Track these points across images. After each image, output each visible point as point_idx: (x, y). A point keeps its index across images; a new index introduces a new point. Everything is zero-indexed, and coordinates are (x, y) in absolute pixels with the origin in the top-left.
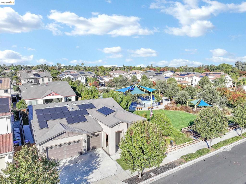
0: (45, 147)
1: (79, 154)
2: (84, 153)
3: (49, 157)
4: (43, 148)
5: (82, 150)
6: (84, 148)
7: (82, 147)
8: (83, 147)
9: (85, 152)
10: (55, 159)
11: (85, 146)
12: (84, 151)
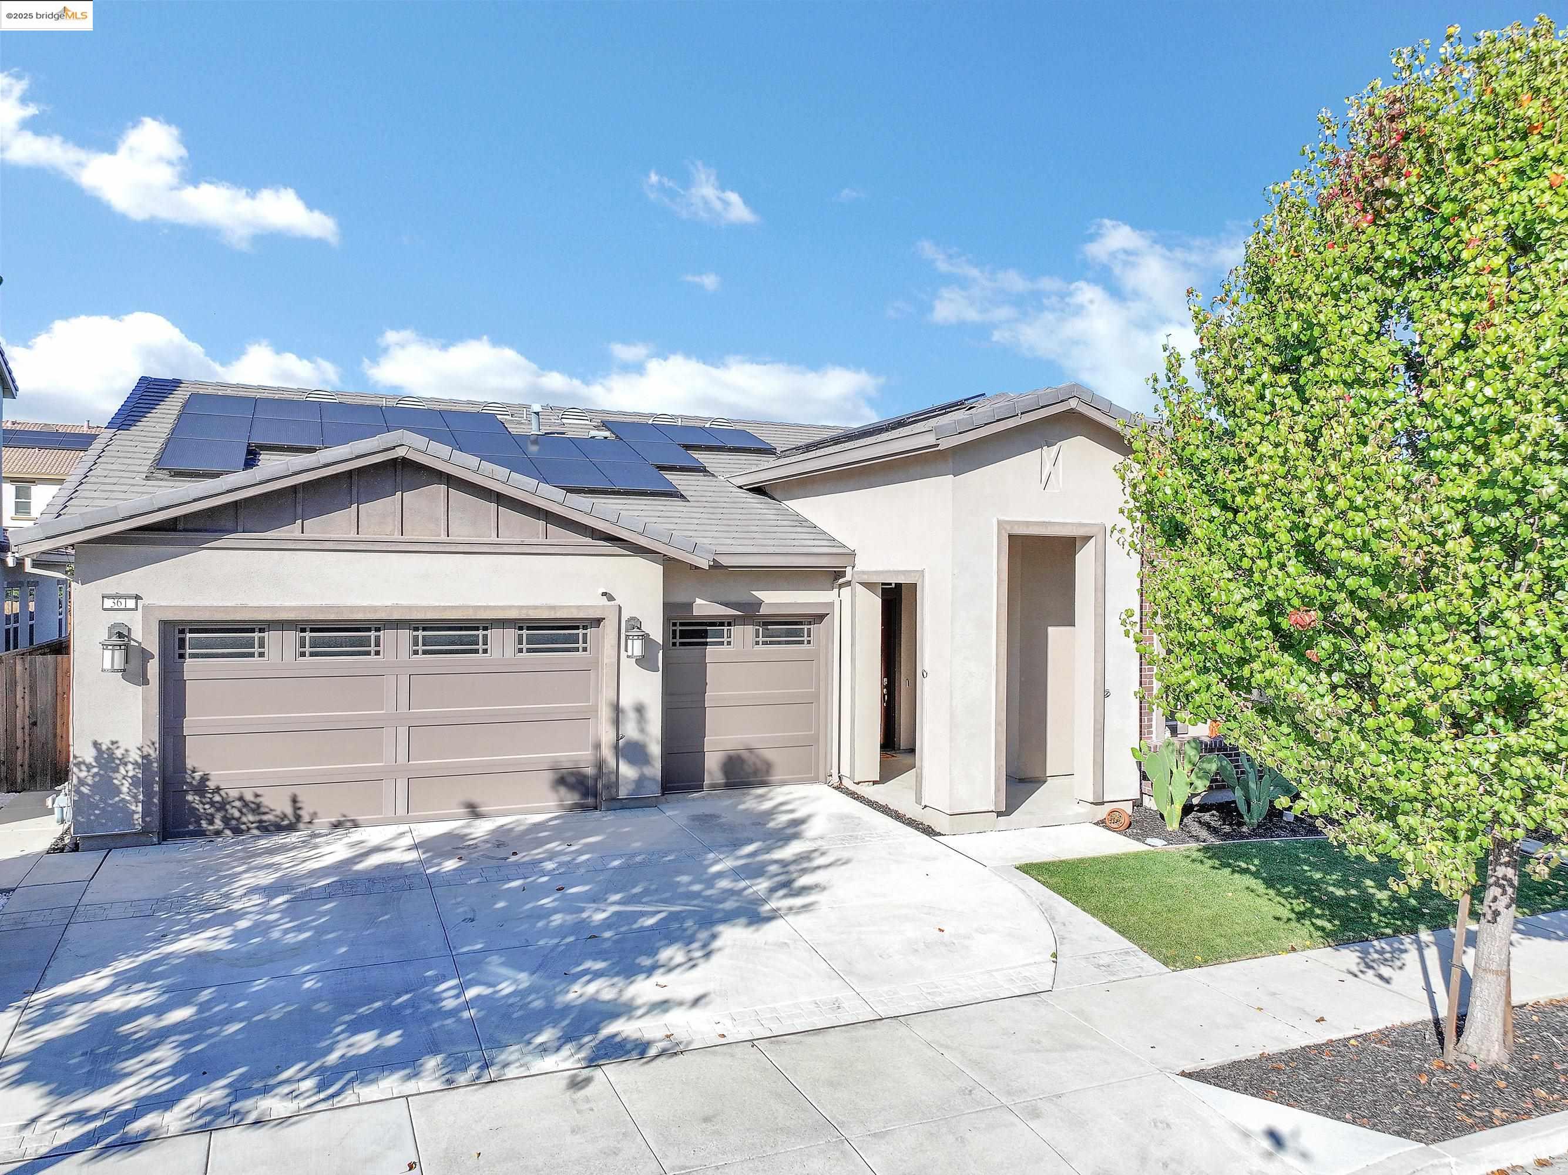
0: (139, 613)
1: (563, 790)
2: (623, 793)
3: (190, 763)
4: (120, 617)
5: (608, 754)
6: (630, 730)
7: (605, 713)
8: (617, 709)
9: (641, 781)
10: (266, 801)
11: (640, 710)
12: (627, 771)
